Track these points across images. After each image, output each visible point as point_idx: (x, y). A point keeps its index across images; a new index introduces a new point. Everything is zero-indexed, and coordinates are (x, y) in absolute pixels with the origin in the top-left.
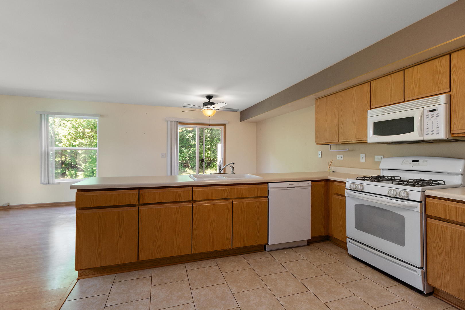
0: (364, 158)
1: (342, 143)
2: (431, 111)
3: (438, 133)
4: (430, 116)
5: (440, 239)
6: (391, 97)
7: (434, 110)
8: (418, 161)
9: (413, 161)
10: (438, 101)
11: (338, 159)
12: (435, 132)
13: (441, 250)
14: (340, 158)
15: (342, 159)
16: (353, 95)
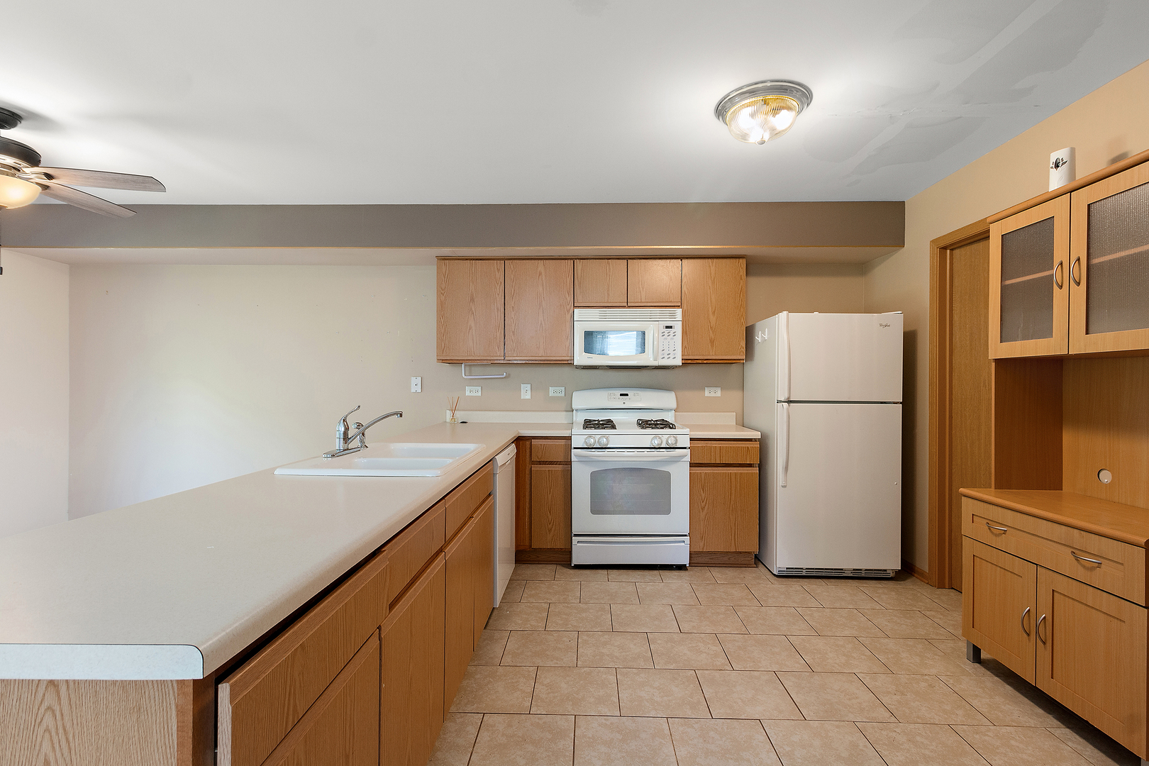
0: (529, 392)
1: (492, 362)
2: (667, 327)
3: (675, 358)
4: (666, 334)
5: (703, 490)
6: (608, 294)
7: (671, 327)
8: (627, 395)
9: (621, 395)
10: (673, 315)
11: (468, 393)
12: (671, 356)
13: (704, 503)
14: (472, 392)
15: (479, 394)
16: (540, 274)
